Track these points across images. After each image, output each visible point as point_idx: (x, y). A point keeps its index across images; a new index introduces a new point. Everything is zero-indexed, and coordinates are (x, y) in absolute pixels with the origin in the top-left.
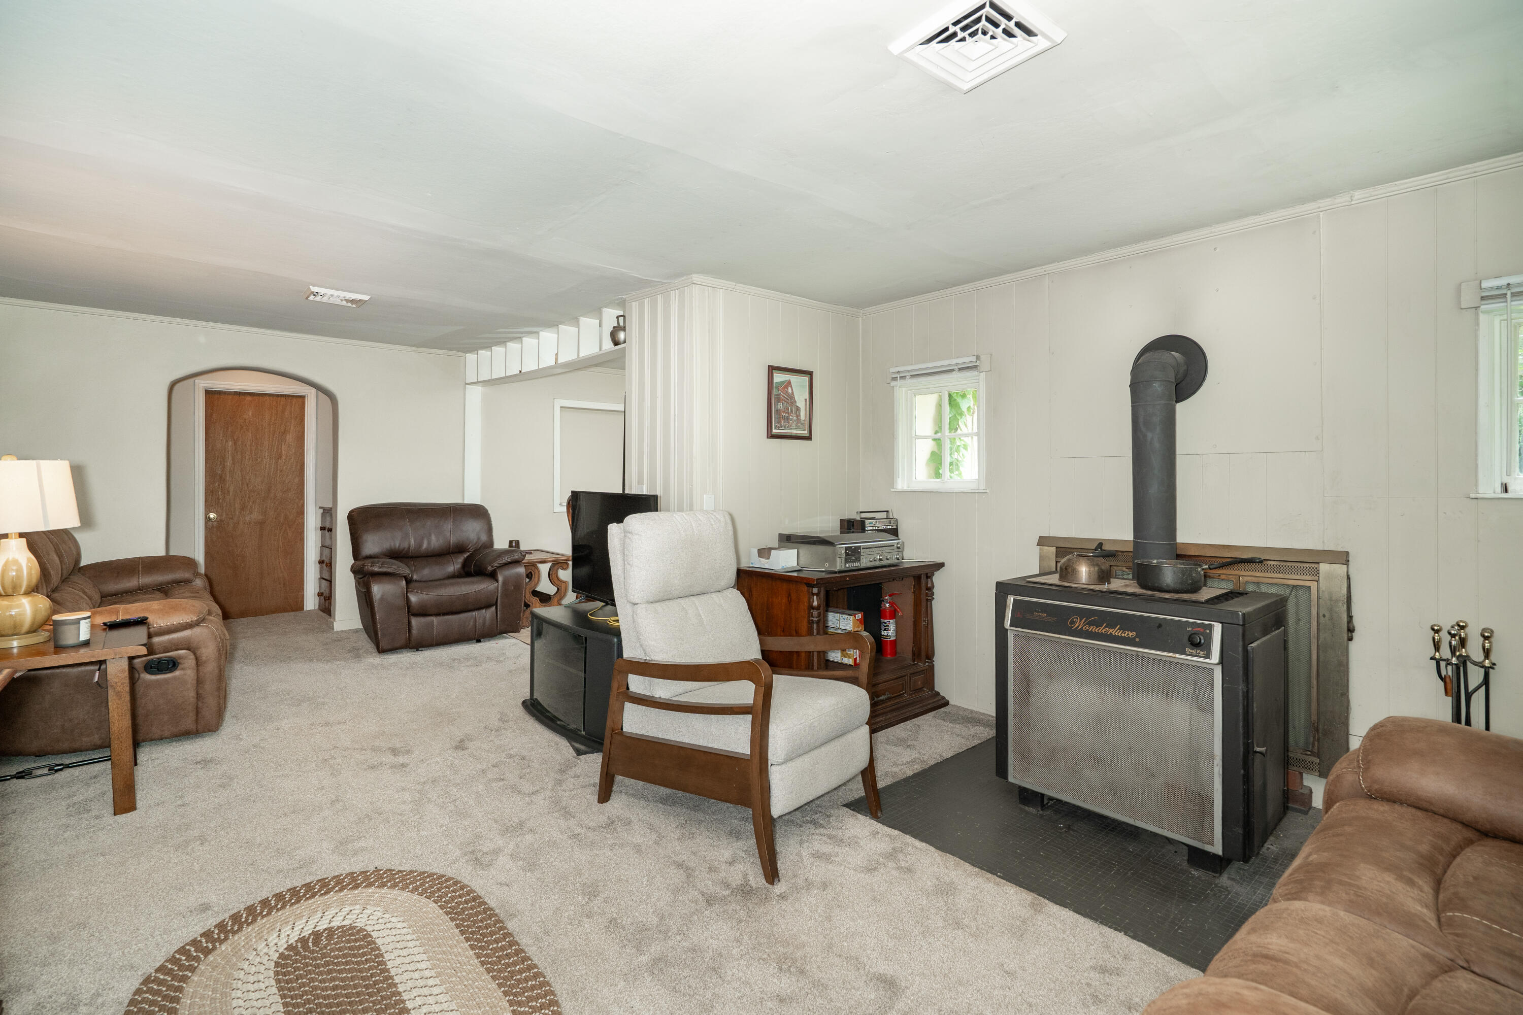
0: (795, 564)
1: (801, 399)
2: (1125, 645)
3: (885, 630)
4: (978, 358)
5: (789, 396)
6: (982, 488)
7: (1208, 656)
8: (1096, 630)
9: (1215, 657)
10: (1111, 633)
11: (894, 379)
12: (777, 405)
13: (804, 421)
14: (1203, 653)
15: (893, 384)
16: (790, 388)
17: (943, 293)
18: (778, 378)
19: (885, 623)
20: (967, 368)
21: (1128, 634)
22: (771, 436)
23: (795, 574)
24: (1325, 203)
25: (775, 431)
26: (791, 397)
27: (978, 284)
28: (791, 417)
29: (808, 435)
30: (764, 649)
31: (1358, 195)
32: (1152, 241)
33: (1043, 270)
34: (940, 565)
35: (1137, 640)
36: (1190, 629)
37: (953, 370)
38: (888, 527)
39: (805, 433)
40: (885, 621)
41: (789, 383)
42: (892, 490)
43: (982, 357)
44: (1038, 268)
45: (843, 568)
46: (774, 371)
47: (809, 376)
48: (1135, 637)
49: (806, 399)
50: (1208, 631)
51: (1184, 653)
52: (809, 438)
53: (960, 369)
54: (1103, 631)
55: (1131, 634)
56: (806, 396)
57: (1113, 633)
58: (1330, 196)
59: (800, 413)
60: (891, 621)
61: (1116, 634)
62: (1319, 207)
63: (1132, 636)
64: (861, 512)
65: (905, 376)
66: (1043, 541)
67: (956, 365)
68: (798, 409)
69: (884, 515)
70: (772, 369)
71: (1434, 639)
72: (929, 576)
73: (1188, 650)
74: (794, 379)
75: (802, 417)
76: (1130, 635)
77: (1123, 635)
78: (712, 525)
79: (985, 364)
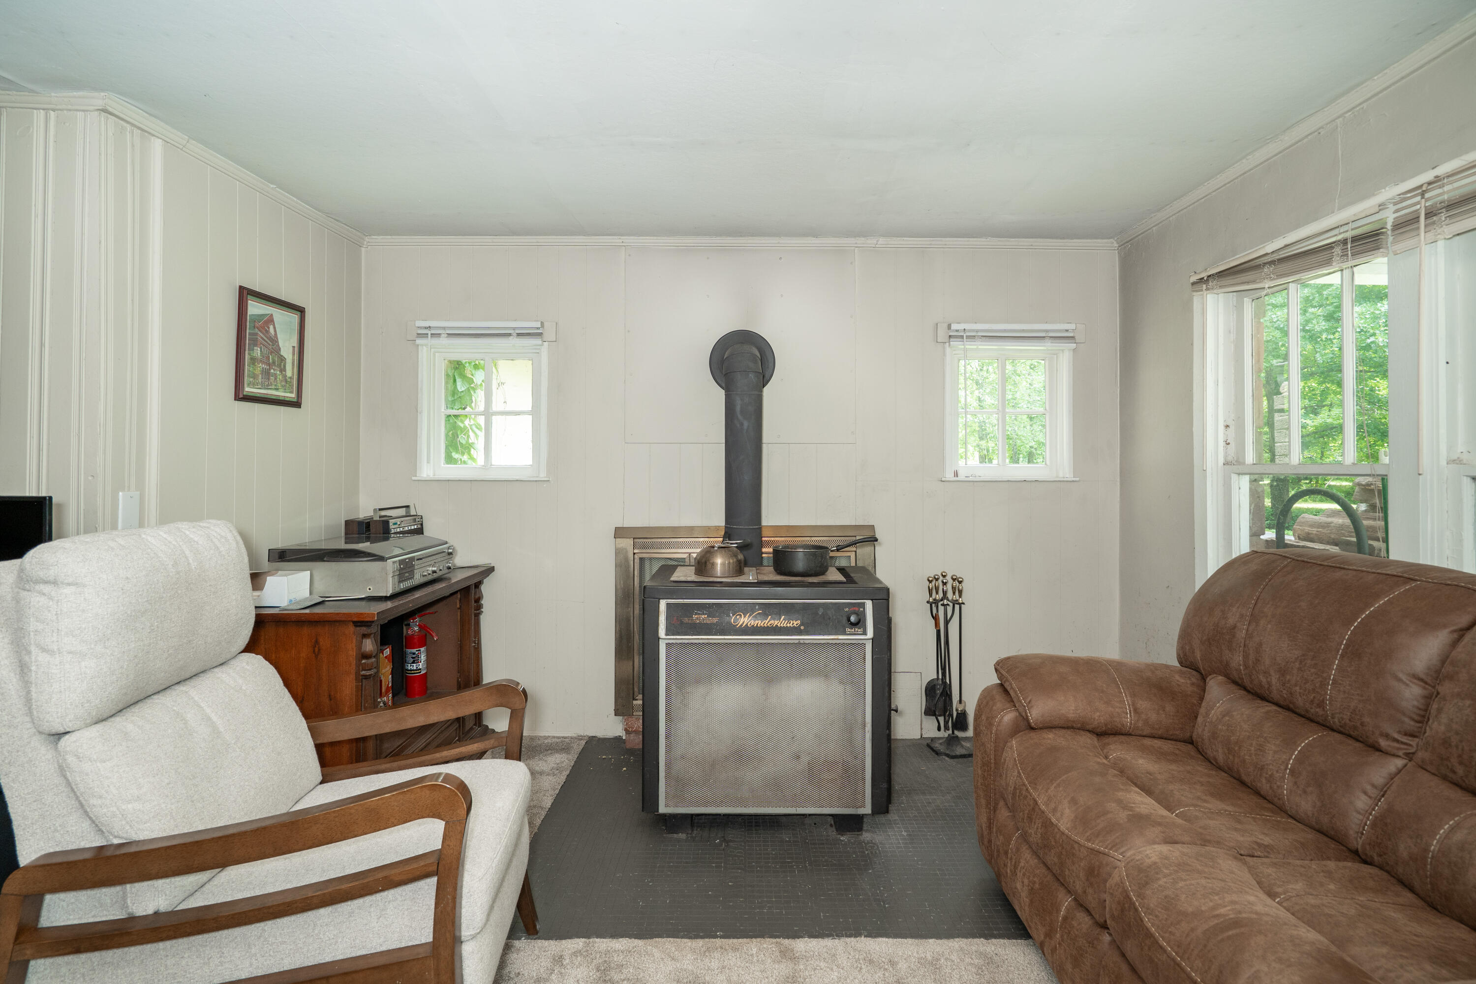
0: (307, 594)
1: (287, 345)
2: (791, 635)
3: (413, 662)
4: (542, 323)
5: (270, 338)
6: (543, 476)
7: (865, 633)
8: (762, 625)
9: (870, 634)
10: (777, 625)
11: (420, 335)
12: (251, 349)
13: (290, 378)
14: (860, 631)
15: (419, 341)
16: (271, 327)
17: (495, 240)
18: (255, 308)
19: (414, 654)
20: (529, 334)
21: (793, 624)
22: (241, 396)
23: (307, 611)
24: (861, 241)
25: (248, 390)
26: (274, 340)
27: (542, 239)
28: (272, 371)
29: (295, 400)
30: (318, 742)
31: (882, 241)
32: (730, 238)
33: (621, 241)
34: (490, 570)
35: (802, 628)
36: (847, 609)
37: (510, 335)
38: (413, 528)
39: (291, 396)
40: (414, 651)
41: (270, 320)
42: (414, 478)
43: (546, 324)
44: (616, 237)
45: (397, 590)
46: (249, 297)
47: (299, 313)
48: (800, 626)
49: (294, 347)
50: (862, 609)
51: (845, 633)
52: (297, 404)
53: (519, 335)
54: (769, 625)
55: (796, 623)
56: (294, 341)
57: (779, 625)
58: (864, 236)
59: (285, 366)
60: (422, 649)
61: (782, 625)
62: (856, 243)
63: (797, 625)
64: (380, 510)
65: (440, 334)
66: (620, 532)
67: (514, 329)
68: (282, 359)
69: (402, 512)
70: (245, 294)
71: (929, 587)
72: (478, 585)
73: (848, 630)
74: (280, 316)
75: (289, 373)
76: (795, 625)
77: (788, 625)
78: (218, 548)
79: (549, 334)
